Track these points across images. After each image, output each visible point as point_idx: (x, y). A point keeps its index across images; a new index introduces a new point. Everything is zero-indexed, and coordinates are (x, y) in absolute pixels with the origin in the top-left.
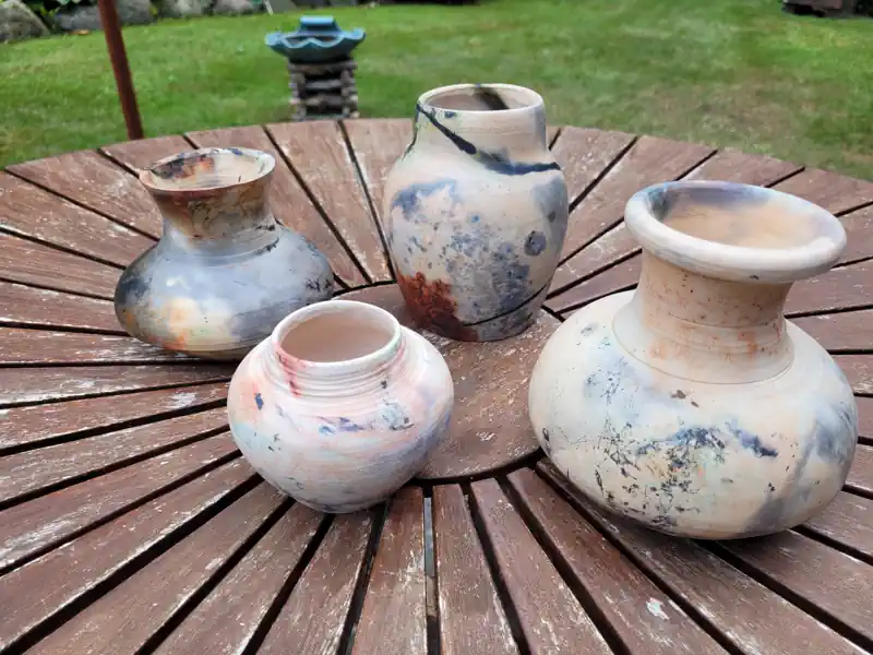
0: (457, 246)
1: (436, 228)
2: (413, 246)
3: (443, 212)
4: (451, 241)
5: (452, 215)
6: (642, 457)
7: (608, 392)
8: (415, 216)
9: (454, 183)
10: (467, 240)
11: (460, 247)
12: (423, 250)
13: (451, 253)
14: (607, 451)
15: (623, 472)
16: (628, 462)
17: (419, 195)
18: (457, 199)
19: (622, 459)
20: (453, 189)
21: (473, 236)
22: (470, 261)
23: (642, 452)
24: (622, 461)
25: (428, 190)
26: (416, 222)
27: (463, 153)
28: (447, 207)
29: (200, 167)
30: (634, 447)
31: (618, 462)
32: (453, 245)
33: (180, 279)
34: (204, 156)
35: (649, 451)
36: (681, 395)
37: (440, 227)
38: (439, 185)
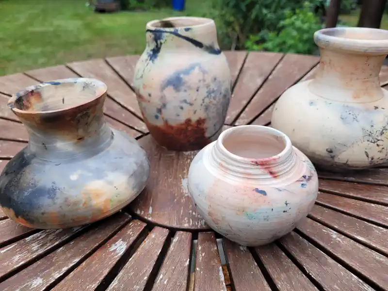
0: (209, 96)
1: (197, 90)
2: (184, 105)
3: (200, 81)
4: (206, 94)
5: (204, 81)
6: (383, 135)
7: (354, 119)
8: (183, 88)
9: (199, 65)
10: (213, 92)
11: (211, 96)
12: (191, 104)
13: (207, 100)
14: (368, 141)
15: (378, 145)
16: (379, 140)
17: (182, 76)
18: (204, 72)
19: (376, 140)
20: (200, 67)
21: (215, 89)
22: (215, 102)
23: (382, 133)
24: (376, 141)
25: (187, 72)
26: (185, 91)
27: (198, 48)
28: (201, 78)
29: (33, 100)
30: (378, 133)
31: (374, 143)
32: (208, 96)
33: (79, 172)
34: (32, 92)
35: (384, 131)
36: (376, 108)
37: (200, 89)
38: (192, 68)
